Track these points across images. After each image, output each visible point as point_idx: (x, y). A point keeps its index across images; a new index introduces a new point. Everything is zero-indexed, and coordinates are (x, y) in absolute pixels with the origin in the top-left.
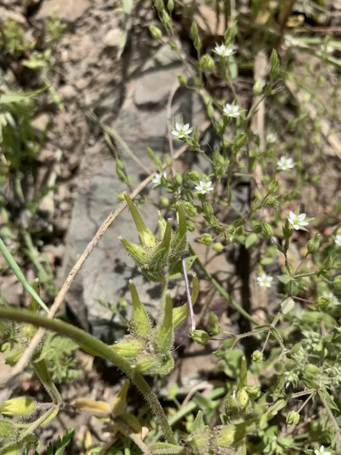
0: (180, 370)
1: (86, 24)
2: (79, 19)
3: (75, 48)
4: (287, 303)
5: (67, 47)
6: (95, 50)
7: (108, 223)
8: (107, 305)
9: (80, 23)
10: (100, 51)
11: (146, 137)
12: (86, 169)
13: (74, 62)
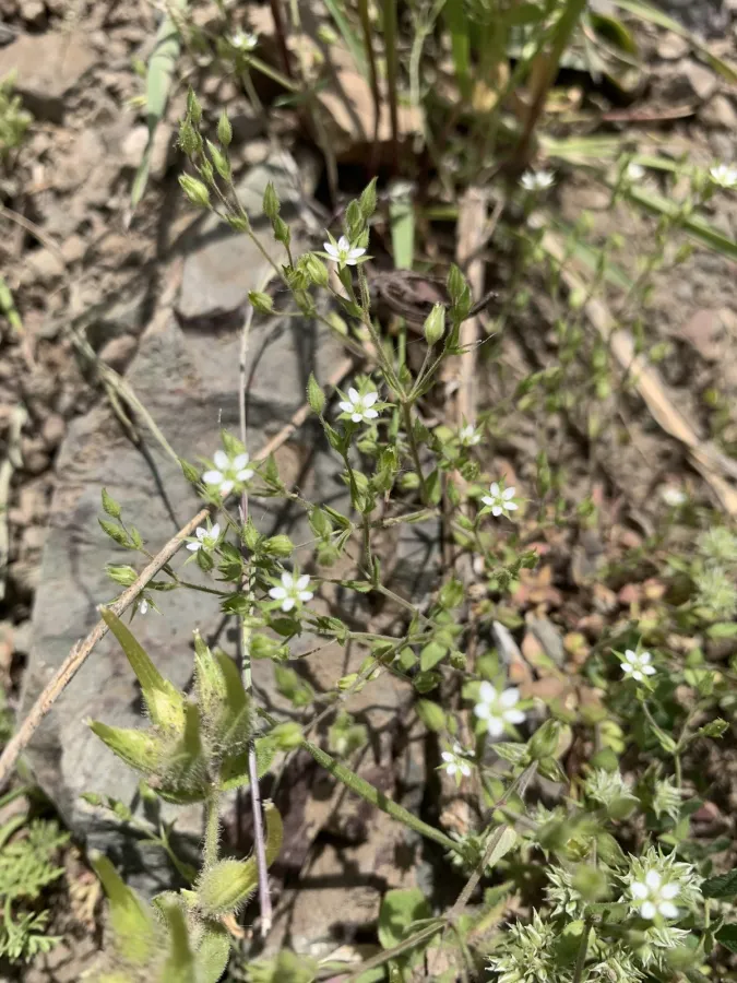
0: (290, 920)
1: (88, 104)
2: (70, 93)
3: (61, 160)
4: (499, 836)
5: (43, 158)
6: (102, 174)
7: (64, 676)
8: (106, 803)
9: (73, 102)
10: (113, 174)
11: (205, 396)
12: (68, 467)
13: (60, 194)
